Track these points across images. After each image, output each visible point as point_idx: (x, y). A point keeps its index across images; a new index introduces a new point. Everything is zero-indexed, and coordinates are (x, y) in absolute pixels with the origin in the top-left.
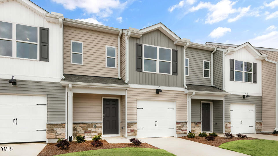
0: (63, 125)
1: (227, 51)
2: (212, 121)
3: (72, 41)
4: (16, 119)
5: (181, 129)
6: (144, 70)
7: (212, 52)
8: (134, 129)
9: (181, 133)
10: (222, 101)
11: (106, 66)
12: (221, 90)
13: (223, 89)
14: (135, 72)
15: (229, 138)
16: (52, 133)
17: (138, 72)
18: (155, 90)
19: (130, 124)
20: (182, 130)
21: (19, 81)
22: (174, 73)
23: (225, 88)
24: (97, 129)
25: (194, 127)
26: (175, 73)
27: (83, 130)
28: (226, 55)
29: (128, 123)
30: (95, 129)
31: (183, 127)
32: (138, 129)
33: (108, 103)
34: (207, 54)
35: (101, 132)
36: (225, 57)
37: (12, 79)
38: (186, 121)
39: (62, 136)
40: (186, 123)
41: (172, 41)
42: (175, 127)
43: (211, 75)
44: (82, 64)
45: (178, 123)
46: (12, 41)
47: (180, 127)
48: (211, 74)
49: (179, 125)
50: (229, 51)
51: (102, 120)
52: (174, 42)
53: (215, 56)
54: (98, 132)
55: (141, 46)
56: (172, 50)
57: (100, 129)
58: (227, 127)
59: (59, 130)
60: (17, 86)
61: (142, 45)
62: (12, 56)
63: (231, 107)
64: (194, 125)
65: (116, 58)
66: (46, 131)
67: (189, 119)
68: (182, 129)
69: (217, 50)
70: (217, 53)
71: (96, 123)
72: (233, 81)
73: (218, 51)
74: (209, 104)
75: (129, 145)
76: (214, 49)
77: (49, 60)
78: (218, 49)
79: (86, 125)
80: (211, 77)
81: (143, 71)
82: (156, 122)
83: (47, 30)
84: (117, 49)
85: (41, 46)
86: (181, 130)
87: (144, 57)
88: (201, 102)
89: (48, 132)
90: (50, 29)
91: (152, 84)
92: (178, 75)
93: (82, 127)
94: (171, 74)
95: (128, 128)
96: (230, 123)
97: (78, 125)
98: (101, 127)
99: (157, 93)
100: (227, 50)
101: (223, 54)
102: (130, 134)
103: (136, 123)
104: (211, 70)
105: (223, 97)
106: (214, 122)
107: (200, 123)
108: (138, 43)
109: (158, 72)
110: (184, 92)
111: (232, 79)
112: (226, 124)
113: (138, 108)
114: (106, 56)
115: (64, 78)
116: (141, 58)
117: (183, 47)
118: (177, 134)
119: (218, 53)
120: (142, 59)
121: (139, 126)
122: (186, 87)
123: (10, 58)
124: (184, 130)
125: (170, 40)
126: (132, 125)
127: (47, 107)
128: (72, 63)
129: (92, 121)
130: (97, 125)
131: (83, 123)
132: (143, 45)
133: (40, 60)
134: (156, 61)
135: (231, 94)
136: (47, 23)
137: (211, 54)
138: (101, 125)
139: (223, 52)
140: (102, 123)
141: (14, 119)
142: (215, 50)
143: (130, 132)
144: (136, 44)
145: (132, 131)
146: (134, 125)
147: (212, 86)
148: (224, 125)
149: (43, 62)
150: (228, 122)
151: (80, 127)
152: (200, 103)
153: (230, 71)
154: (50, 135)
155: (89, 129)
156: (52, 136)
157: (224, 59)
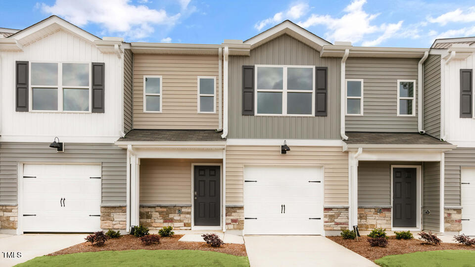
0: (123, 208)
1: (450, 52)
2: (420, 206)
3: (145, 77)
4: (64, 199)
5: (333, 221)
6: (258, 113)
7: (419, 59)
8: (238, 217)
9: (335, 228)
10: (439, 162)
11: (199, 111)
12: (437, 140)
13: (443, 137)
14: (241, 117)
15: (430, 244)
16: (107, 220)
17: (247, 118)
18: (280, 146)
19: (231, 209)
20: (337, 224)
21: (66, 144)
22: (319, 111)
23: (444, 134)
24: (182, 216)
25: (374, 218)
26: (322, 111)
27: (161, 218)
28: (447, 64)
29: (227, 208)
30: (180, 216)
31: (339, 218)
32: (246, 218)
33: (202, 172)
34: (409, 65)
35: (189, 222)
36: (446, 66)
37: (55, 142)
38: (346, 206)
39: (122, 226)
40: (347, 209)
41: (316, 51)
42: (322, 216)
43: (417, 110)
44: (161, 111)
45: (326, 209)
46: (57, 88)
47: (331, 216)
48: (417, 106)
49: (330, 213)
50: (453, 53)
51: (191, 201)
52: (319, 52)
53: (428, 67)
54: (184, 221)
55: (252, 68)
56: (316, 68)
57: (188, 216)
58: (452, 221)
59: (117, 217)
60: (63, 151)
61: (254, 66)
62: (57, 109)
63: (462, 176)
64: (374, 214)
65: (215, 95)
66: (99, 217)
67: (353, 202)
68: (336, 220)
69: (429, 55)
70: (430, 62)
71: (182, 207)
72: (470, 119)
73: (432, 57)
74: (415, 170)
75: (202, 246)
76: (424, 52)
77: (104, 110)
78: (433, 52)
79: (165, 210)
80: (417, 114)
81: (256, 114)
82: (283, 206)
83: (102, 66)
84: (217, 79)
85: (93, 90)
86: (333, 223)
87: (258, 88)
88: (392, 166)
89: (102, 219)
90: (105, 63)
91: (273, 137)
92: (329, 114)
93: (160, 213)
94: (313, 114)
95: (226, 216)
96: (459, 211)
97: (153, 210)
98: (189, 213)
99: (282, 153)
100: (448, 51)
101: (443, 62)
102: (231, 227)
103: (241, 208)
104: (417, 98)
105: (441, 155)
106: (423, 207)
107: (388, 209)
108: (246, 65)
109: (285, 113)
110: (342, 147)
111: (468, 113)
112: (449, 214)
113: (246, 181)
114: (199, 95)
115: (124, 137)
116: (251, 90)
117: (338, 59)
118: (325, 230)
119: (432, 60)
120: (253, 93)
121: (247, 213)
122: (347, 138)
123: (56, 113)
124: (341, 224)
125: (312, 50)
126: (235, 212)
127: (102, 181)
128: (145, 111)
129: (174, 203)
130: (183, 210)
131: (161, 207)
132: (256, 67)
133: (93, 112)
134: (282, 92)
135: (458, 147)
136: (102, 55)
137: (418, 64)
138: (189, 210)
139: (442, 57)
140: (191, 207)
141: (62, 199)
142: (426, 54)
143: (230, 224)
144: (243, 66)
145: (234, 221)
146: (238, 211)
147: (418, 133)
148: (442, 215)
149: (96, 113)
150: (454, 210)
151: (157, 212)
152: (390, 169)
153: (462, 96)
154: (106, 223)
155: (171, 216)
156: (107, 225)
157: (444, 72)
